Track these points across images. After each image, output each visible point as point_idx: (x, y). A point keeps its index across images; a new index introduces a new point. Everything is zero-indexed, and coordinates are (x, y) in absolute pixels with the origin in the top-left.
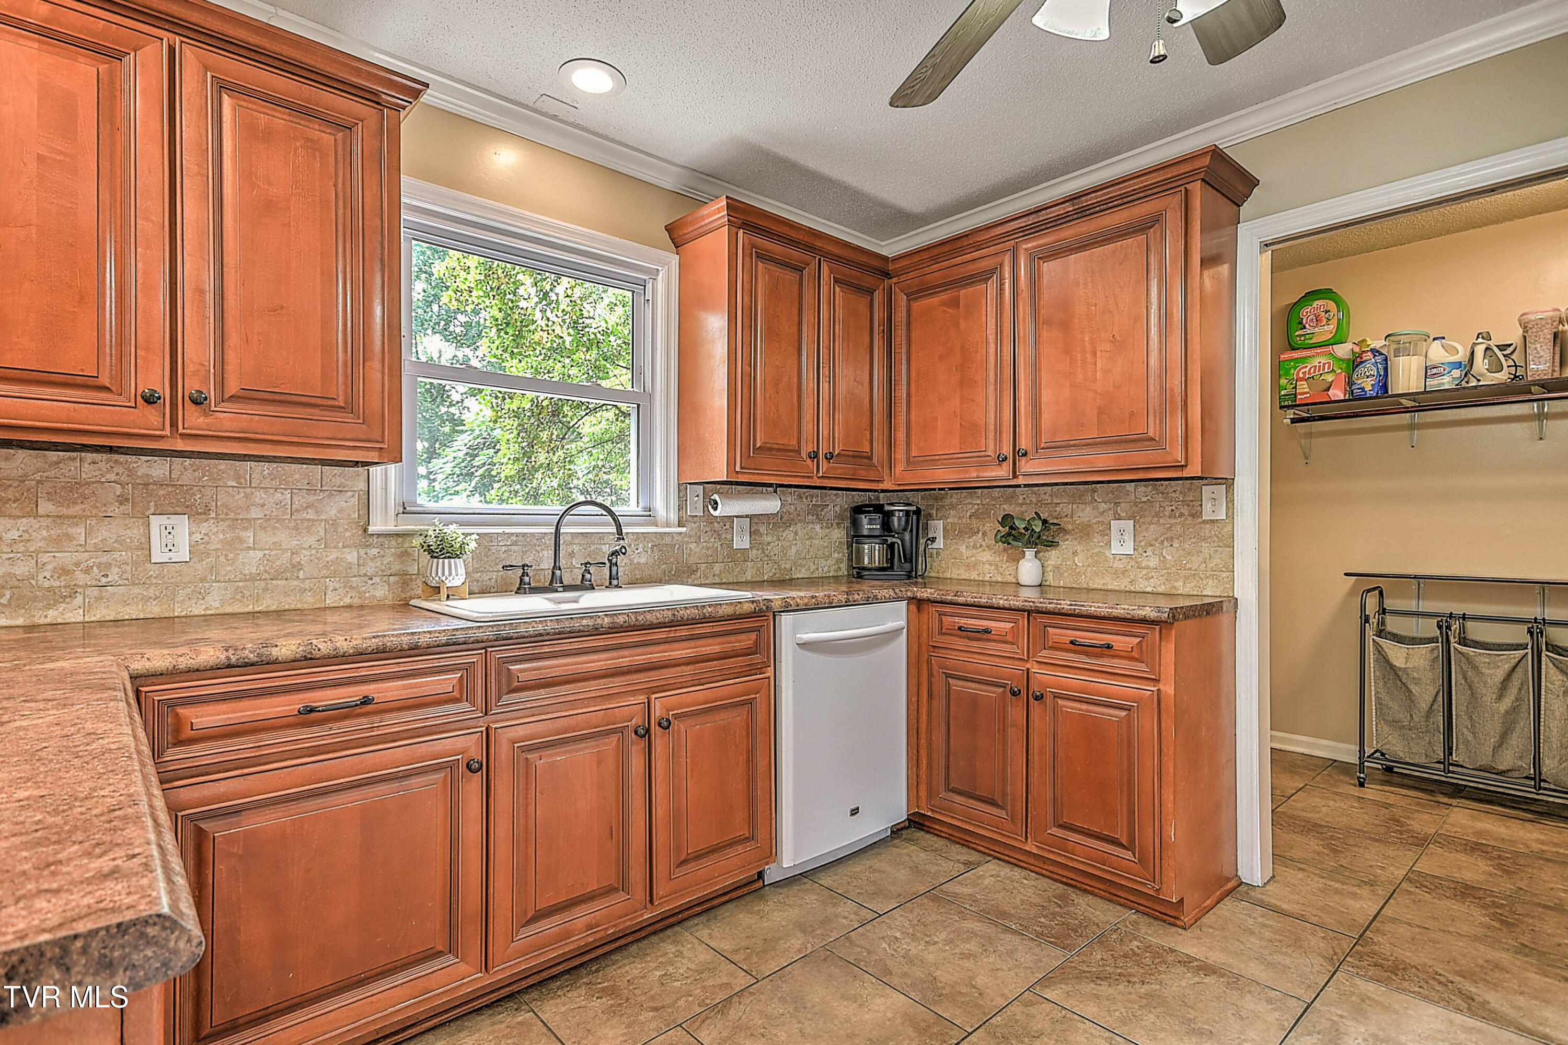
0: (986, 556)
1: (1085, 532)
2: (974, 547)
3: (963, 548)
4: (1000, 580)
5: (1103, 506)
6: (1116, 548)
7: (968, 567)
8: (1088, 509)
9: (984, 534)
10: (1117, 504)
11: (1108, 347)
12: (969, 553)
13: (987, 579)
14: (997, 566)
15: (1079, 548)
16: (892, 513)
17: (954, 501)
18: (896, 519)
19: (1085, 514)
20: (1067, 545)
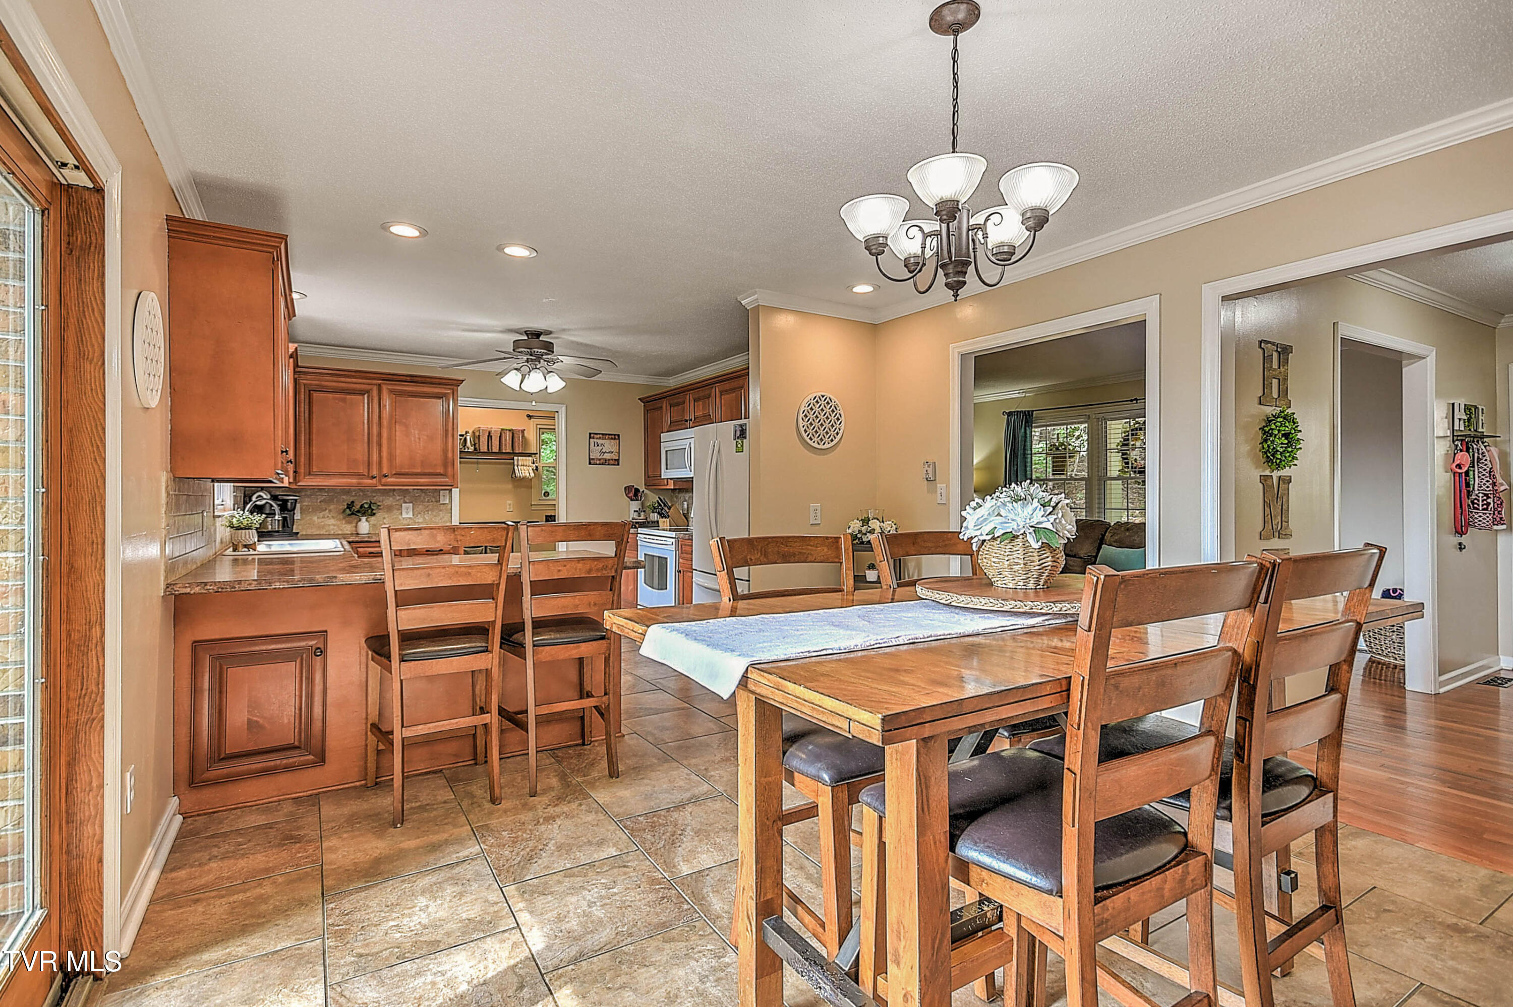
0: (332, 521)
1: (389, 509)
2: (323, 517)
3: (315, 518)
4: (340, 532)
5: (398, 498)
6: (404, 515)
7: (319, 528)
8: (391, 499)
9: (330, 511)
10: (405, 497)
11: (425, 437)
12: (320, 520)
13: (332, 532)
14: (338, 526)
15: (386, 516)
16: (287, 501)
17: (308, 493)
18: (289, 504)
19: (389, 501)
20: (380, 515)
